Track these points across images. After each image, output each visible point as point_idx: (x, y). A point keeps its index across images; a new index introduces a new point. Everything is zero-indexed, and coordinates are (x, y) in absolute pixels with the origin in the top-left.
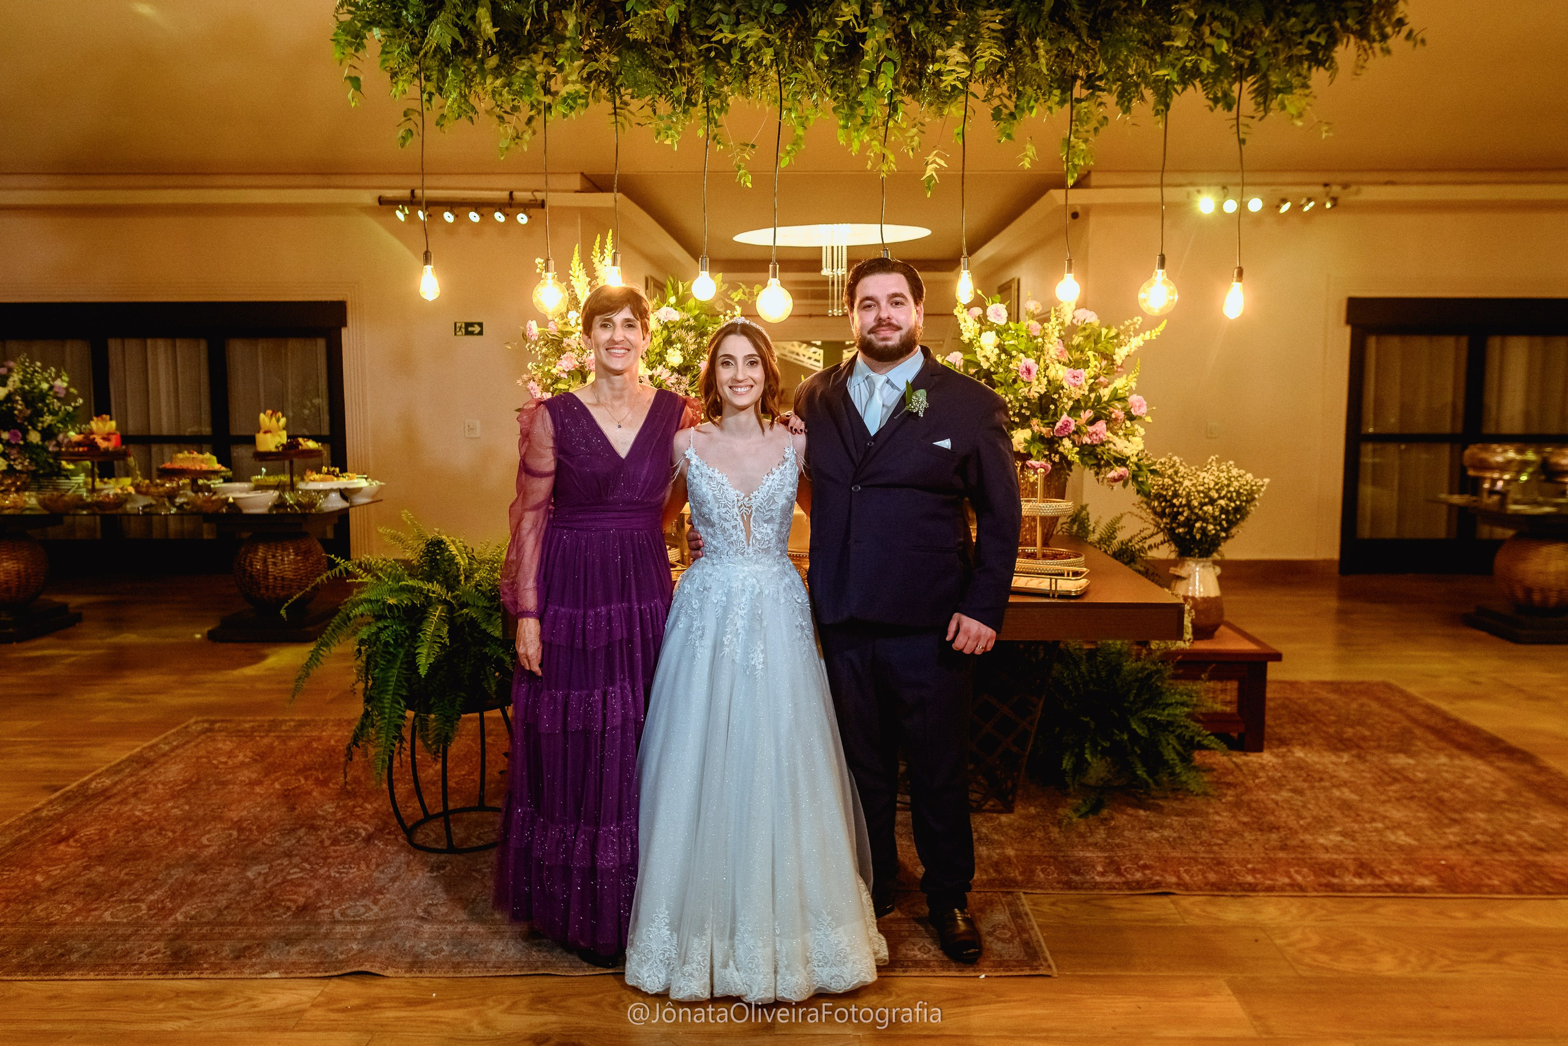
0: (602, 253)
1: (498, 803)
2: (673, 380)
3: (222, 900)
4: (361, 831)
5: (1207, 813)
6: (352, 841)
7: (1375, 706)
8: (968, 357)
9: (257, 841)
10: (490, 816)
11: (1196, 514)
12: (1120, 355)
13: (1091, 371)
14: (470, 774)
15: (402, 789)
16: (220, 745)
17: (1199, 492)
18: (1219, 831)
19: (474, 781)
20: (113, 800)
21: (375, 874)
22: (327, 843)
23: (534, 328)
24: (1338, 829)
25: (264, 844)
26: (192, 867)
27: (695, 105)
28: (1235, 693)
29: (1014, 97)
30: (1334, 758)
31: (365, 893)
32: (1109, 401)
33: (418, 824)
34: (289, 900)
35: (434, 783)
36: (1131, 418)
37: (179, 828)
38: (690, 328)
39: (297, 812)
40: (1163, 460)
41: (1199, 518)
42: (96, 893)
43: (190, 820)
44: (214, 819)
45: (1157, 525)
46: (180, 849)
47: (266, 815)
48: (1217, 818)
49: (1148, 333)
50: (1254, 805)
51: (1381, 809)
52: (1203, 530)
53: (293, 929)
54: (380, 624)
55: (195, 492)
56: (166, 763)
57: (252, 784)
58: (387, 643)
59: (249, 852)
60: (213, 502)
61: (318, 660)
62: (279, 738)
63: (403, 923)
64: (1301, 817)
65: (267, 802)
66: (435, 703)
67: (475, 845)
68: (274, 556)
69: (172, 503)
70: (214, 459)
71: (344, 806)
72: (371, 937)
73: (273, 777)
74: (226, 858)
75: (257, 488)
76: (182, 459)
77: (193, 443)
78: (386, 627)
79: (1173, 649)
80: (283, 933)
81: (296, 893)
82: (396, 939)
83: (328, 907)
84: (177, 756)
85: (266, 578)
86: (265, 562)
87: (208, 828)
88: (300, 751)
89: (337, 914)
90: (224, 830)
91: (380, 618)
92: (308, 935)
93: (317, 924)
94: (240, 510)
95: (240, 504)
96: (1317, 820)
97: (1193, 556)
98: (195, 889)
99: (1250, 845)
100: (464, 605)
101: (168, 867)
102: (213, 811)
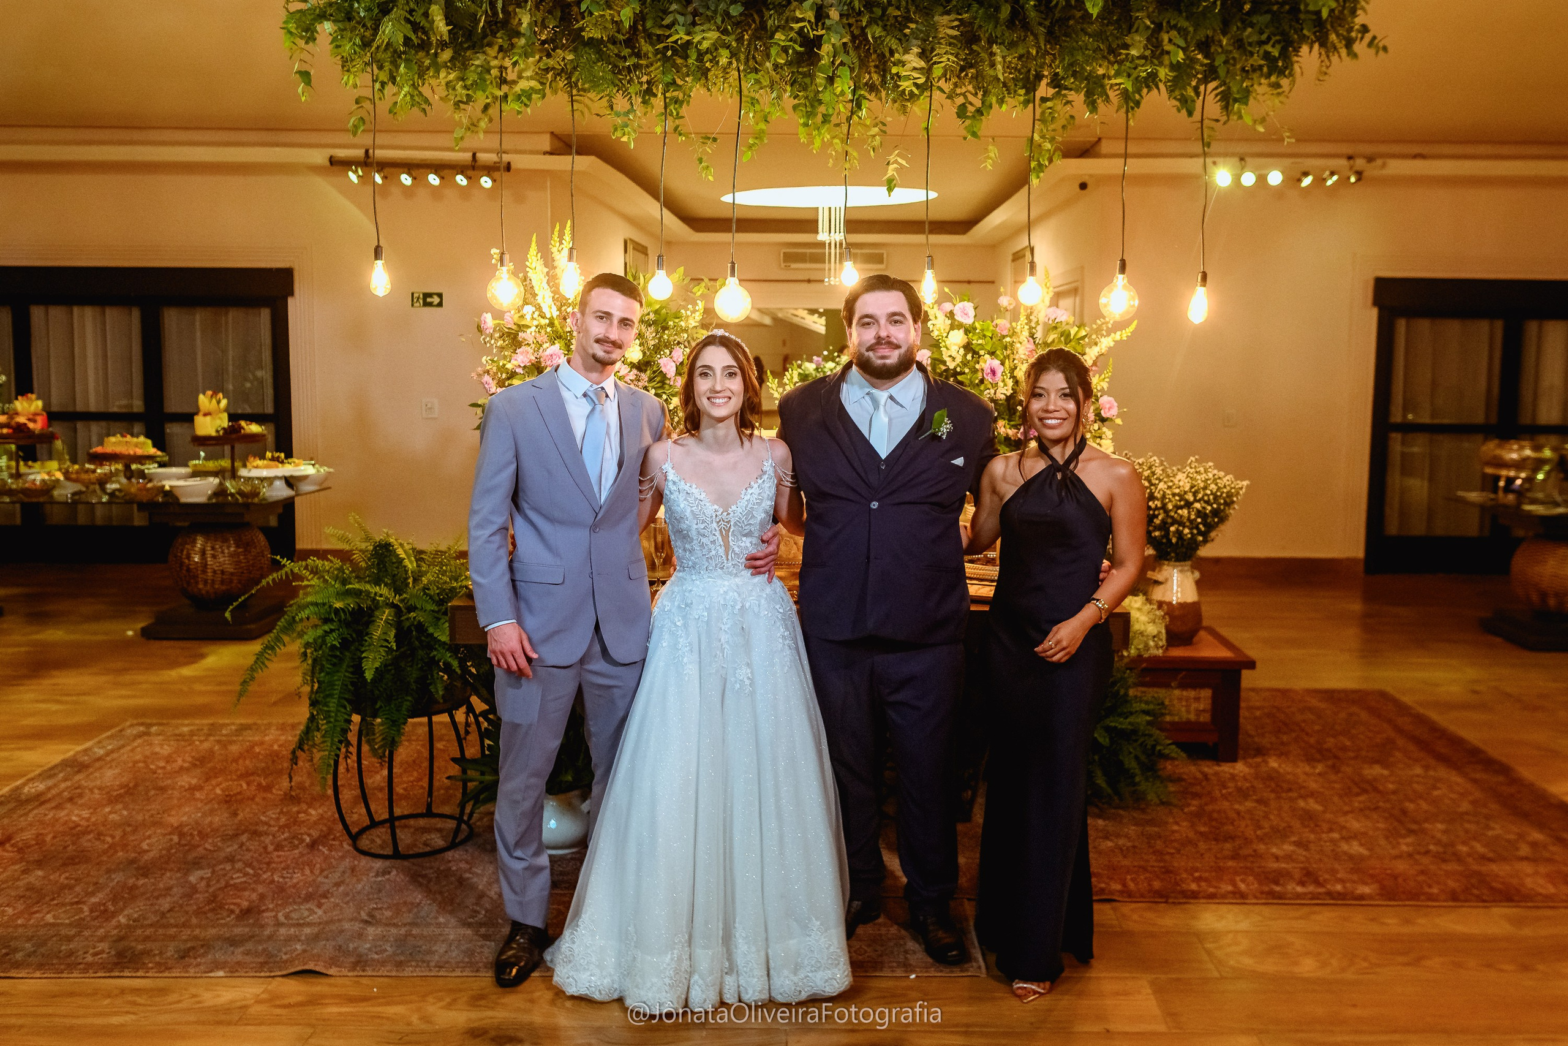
1: (447, 810)
2: (632, 375)
3: (166, 904)
4: (305, 836)
5: (1167, 823)
6: (296, 847)
7: (1364, 715)
8: (936, 356)
9: (198, 846)
10: (438, 823)
11: (1172, 517)
12: (1092, 355)
14: (419, 780)
15: (348, 795)
16: (157, 749)
17: (1174, 495)
18: (1175, 841)
19: (422, 787)
20: (47, 806)
21: (320, 879)
22: (271, 848)
23: (489, 321)
24: (1293, 839)
25: (206, 849)
26: (133, 872)
27: (654, 95)
28: (1209, 702)
30: (1307, 769)
31: (309, 898)
33: (363, 830)
34: (235, 904)
35: (381, 789)
36: (1103, 420)
37: (118, 833)
38: (649, 323)
39: (239, 818)
40: (1140, 461)
41: (1174, 522)
42: (36, 896)
43: (129, 825)
44: (155, 824)
46: (120, 854)
47: (208, 820)
48: (1176, 828)
49: (1118, 333)
50: (1215, 815)
51: (1341, 820)
52: (1179, 534)
53: (238, 931)
54: (326, 628)
55: (129, 478)
56: (101, 768)
57: (193, 789)
58: (333, 647)
59: (190, 857)
60: (148, 490)
61: (263, 663)
62: (219, 742)
63: (346, 925)
64: (1260, 828)
65: (207, 808)
66: (381, 707)
67: (421, 851)
68: (213, 548)
69: (104, 490)
70: (149, 442)
71: (288, 812)
72: (316, 938)
73: (214, 782)
74: (167, 863)
75: (195, 474)
76: (115, 443)
77: (123, 420)
78: (332, 631)
79: (1146, 656)
80: (227, 935)
81: (239, 897)
82: (340, 940)
83: (272, 910)
84: (113, 760)
85: (204, 572)
86: (203, 553)
87: (148, 833)
88: (241, 756)
89: (281, 918)
90: (165, 835)
91: (326, 621)
92: (253, 937)
93: (262, 926)
94: (177, 499)
95: (177, 493)
96: (1275, 830)
97: (1170, 560)
98: (137, 892)
99: (1202, 854)
100: (411, 609)
101: (108, 871)
102: (152, 816)
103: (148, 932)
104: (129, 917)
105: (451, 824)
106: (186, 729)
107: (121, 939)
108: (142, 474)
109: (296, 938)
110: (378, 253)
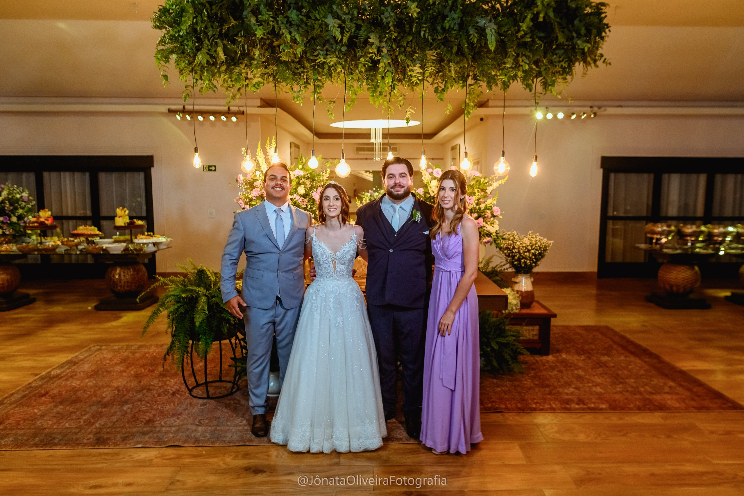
0: (270, 145)
1: (227, 379)
2: (301, 200)
3: (114, 419)
4: (170, 391)
5: (522, 380)
6: (166, 395)
7: (600, 336)
8: (426, 191)
9: (126, 395)
10: (224, 384)
11: (522, 256)
12: (489, 190)
13: (476, 197)
14: (215, 367)
15: (187, 373)
16: (106, 356)
17: (523, 247)
18: (526, 387)
19: (216, 370)
20: (62, 379)
21: (178, 408)
22: (156, 395)
23: (241, 177)
24: (573, 386)
25: (129, 396)
26: (100, 406)
27: (310, 84)
28: (538, 331)
29: (444, 83)
30: (578, 358)
31: (174, 415)
32: (484, 209)
33: (194, 388)
34: (143, 418)
35: (200, 371)
36: (494, 216)
37: (92, 390)
38: (308, 178)
39: (142, 383)
40: (509, 233)
41: (523, 258)
42: (61, 416)
43: (97, 387)
44: (107, 386)
45: (507, 260)
46: (94, 399)
47: (129, 384)
48: (526, 382)
49: (501, 181)
50: (541, 377)
51: (593, 378)
52: (525, 263)
53: (145, 429)
54: (179, 305)
55: (88, 244)
56: (83, 363)
57: (122, 372)
58: (182, 313)
59: (123, 399)
60: (96, 249)
61: (153, 320)
62: (131, 352)
63: (190, 427)
64: (559, 382)
65: (129, 379)
66: (202, 337)
67: (218, 396)
68: (124, 272)
69: (77, 248)
70: (96, 229)
71: (162, 380)
72: (177, 431)
73: (130, 369)
74: (113, 402)
75: (115, 242)
76: (82, 229)
77: (83, 219)
78: (181, 306)
79: (512, 312)
80: (141, 431)
81: (145, 415)
82: (188, 433)
83: (159, 421)
84: (87, 360)
85: (120, 282)
86: (120, 275)
87: (105, 390)
88: (141, 358)
89: (163, 423)
90: (112, 391)
91: (179, 302)
92: (151, 431)
93: (155, 427)
94: (109, 252)
95: (108, 250)
96: (566, 383)
97: (521, 273)
98: (102, 414)
99: (537, 393)
100: (213, 297)
101: (90, 406)
102: (106, 383)
103: (108, 430)
104: (100, 424)
105: (230, 385)
106: (116, 347)
107: (97, 433)
108: (93, 242)
109: (170, 432)
110: (196, 150)
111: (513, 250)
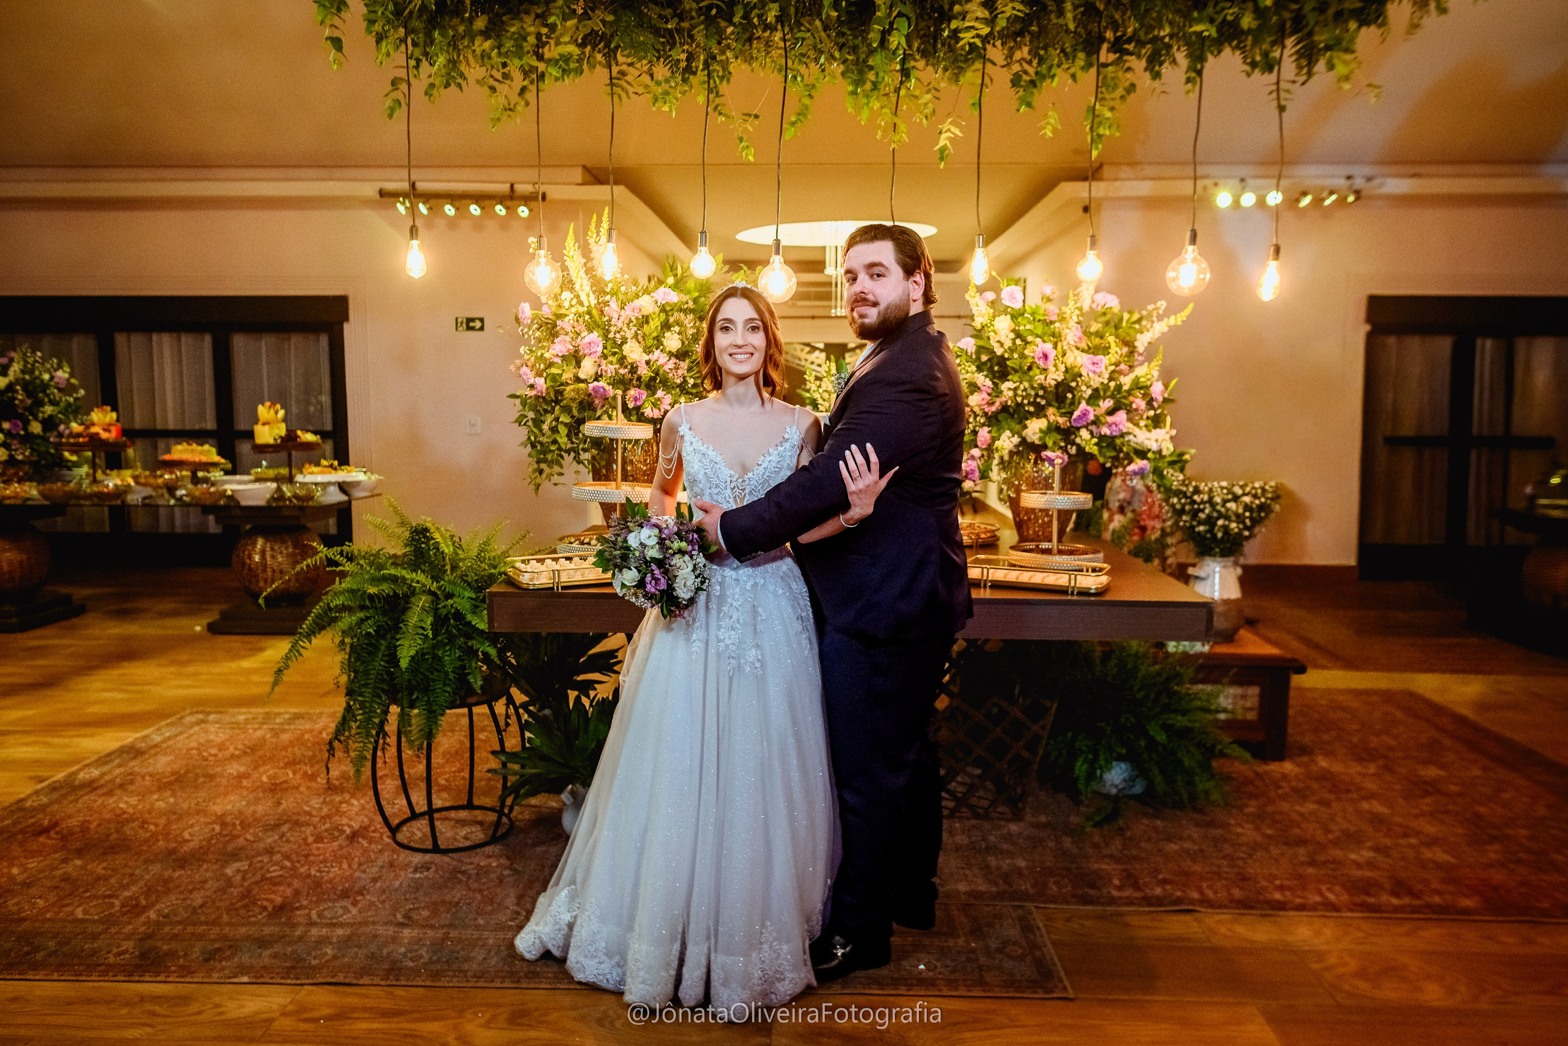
0: (597, 231)
1: (488, 801)
2: (671, 365)
3: (198, 899)
4: (346, 828)
5: (1228, 824)
6: (335, 839)
7: (1399, 714)
8: (981, 343)
9: (239, 836)
10: (478, 814)
11: (1218, 512)
12: (1142, 342)
13: (1111, 358)
14: (461, 770)
15: (389, 786)
16: (212, 737)
17: (1221, 488)
18: (1243, 844)
19: (464, 778)
20: (97, 792)
21: (357, 874)
22: (310, 839)
23: (527, 311)
24: (1369, 844)
25: (246, 840)
26: (170, 863)
27: (695, 73)
28: (1256, 699)
30: (1359, 769)
31: (344, 894)
32: (1130, 390)
33: (403, 823)
34: (266, 899)
35: (419, 780)
37: (162, 822)
38: (689, 311)
39: (282, 807)
41: (1221, 516)
42: (71, 887)
43: (175, 813)
44: (198, 813)
45: (1176, 523)
46: (161, 843)
47: (251, 809)
48: (1239, 830)
49: (1172, 318)
50: (1278, 817)
51: (1414, 824)
52: (1226, 529)
53: (268, 930)
54: (362, 615)
55: (195, 484)
56: (156, 754)
57: (240, 777)
58: (368, 635)
59: (230, 847)
60: (211, 495)
61: (298, 651)
62: (271, 730)
63: (380, 929)
64: (1330, 831)
65: (252, 796)
66: (418, 698)
67: (461, 845)
68: (273, 549)
69: (171, 495)
70: (212, 449)
71: (331, 801)
72: (348, 941)
73: (261, 770)
74: (205, 853)
75: (256, 481)
76: (180, 450)
78: (367, 618)
79: (1192, 652)
80: (257, 935)
81: (274, 892)
83: (305, 908)
84: (169, 747)
85: (264, 571)
86: (263, 553)
87: (190, 822)
88: (291, 744)
89: (314, 916)
90: (207, 824)
91: (362, 608)
92: (283, 937)
93: (294, 926)
94: (238, 503)
95: (239, 497)
96: (1347, 834)
97: (1214, 555)
98: (171, 885)
99: (1277, 860)
100: (449, 596)
101: (146, 861)
102: (197, 804)
103: (177, 929)
104: (160, 912)
105: (492, 817)
106: (241, 718)
107: (148, 936)
108: (206, 481)
110: (413, 234)
111: (1196, 497)
